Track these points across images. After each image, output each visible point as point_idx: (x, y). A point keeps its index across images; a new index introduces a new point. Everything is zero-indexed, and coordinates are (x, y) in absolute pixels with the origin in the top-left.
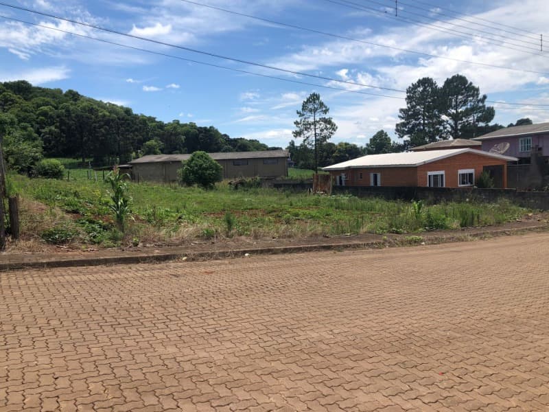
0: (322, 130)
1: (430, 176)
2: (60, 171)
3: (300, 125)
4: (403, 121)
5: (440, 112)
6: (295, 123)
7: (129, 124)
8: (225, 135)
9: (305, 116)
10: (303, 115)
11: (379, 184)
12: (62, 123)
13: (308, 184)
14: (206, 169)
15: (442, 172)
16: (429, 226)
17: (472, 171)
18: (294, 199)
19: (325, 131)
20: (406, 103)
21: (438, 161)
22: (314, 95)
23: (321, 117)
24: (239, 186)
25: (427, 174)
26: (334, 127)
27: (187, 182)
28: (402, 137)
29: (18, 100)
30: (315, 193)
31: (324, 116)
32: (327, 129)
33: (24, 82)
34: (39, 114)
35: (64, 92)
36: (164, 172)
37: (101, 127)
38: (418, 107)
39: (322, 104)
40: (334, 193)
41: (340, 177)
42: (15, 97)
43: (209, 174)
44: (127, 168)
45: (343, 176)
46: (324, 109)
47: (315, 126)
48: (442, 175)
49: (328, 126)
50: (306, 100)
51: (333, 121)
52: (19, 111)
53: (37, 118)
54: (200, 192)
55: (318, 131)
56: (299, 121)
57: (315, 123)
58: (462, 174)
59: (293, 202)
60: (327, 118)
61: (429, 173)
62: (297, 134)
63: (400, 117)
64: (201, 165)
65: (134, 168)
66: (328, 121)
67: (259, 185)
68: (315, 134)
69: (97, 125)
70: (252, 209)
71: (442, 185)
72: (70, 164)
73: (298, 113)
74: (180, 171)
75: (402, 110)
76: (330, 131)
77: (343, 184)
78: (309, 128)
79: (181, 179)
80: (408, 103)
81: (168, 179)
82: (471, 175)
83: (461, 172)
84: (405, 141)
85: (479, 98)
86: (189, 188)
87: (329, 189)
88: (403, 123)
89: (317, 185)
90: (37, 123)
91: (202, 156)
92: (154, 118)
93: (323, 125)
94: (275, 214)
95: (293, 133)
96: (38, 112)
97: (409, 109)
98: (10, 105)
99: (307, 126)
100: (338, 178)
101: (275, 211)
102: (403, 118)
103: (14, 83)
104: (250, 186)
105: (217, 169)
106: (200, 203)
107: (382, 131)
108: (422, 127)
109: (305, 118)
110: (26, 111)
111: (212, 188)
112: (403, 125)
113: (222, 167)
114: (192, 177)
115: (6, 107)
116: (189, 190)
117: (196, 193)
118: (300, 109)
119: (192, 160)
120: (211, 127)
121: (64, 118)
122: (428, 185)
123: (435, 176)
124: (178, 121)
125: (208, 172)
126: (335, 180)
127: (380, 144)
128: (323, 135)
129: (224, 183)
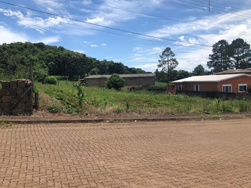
0: (171, 64)
1: (224, 87)
2: (55, 81)
3: (161, 62)
4: (211, 60)
5: (230, 56)
6: (159, 61)
7: (85, 61)
8: (126, 66)
9: (164, 58)
10: (163, 57)
11: (199, 90)
12: (57, 60)
13: (164, 89)
14: (117, 81)
15: (230, 85)
16: (224, 111)
17: (246, 85)
18: (157, 96)
19: (173, 65)
20: (212, 52)
21: (228, 79)
22: (168, 48)
23: (171, 58)
24: (132, 90)
25: (222, 86)
26: (177, 63)
27: (109, 87)
28: (210, 68)
29: (39, 51)
30: (168, 93)
31: (172, 58)
32: (174, 64)
33: (42, 43)
34: (47, 57)
35: (58, 47)
36: (99, 83)
37: (73, 62)
38: (218, 54)
39: (171, 52)
40: (176, 94)
41: (180, 86)
42: (38, 49)
43: (119, 84)
44: (84, 80)
45: (181, 86)
46: (172, 55)
47: (168, 62)
48: (230, 87)
49: (174, 62)
50: (164, 51)
51: (176, 60)
52: (39, 55)
53: (46, 58)
54: (115, 92)
55: (169, 65)
56: (160, 60)
57: (168, 61)
58: (241, 86)
59: (157, 97)
60: (174, 58)
61: (224, 85)
62: (159, 66)
63: (209, 58)
64: (115, 80)
65: (86, 80)
66: (174, 60)
67: (141, 89)
68: (168, 66)
69: (71, 61)
70: (138, 100)
71: (230, 91)
72: (59, 78)
73: (160, 56)
74: (106, 82)
75: (210, 55)
76: (175, 65)
77: (181, 90)
78: (165, 63)
79: (107, 86)
80: (213, 52)
81: (101, 86)
82: (245, 86)
83: (240, 85)
84: (211, 70)
85: (250, 50)
86: (110, 90)
87: (174, 92)
88: (211, 61)
89: (168, 90)
90: (47, 61)
91: (116, 76)
92: (96, 59)
93: (172, 62)
94: (148, 102)
95: (158, 65)
96: (47, 56)
97: (214, 55)
98: (36, 53)
99: (164, 63)
100: (179, 86)
101: (148, 101)
102: (211, 59)
103: (38, 43)
104: (137, 89)
105: (122, 81)
106: (115, 97)
107: (200, 65)
108: (220, 63)
109: (164, 59)
110: (42, 55)
111: (120, 90)
112: (211, 62)
113: (124, 81)
114: (111, 85)
115: (34, 54)
116: (110, 91)
117: (113, 92)
118: (161, 55)
119: (112, 77)
120: (120, 63)
121: (57, 58)
122: (223, 91)
123: (227, 87)
124: (106, 60)
125: (118, 83)
126: (177, 88)
127: (199, 71)
128: (172, 66)
129: (125, 88)
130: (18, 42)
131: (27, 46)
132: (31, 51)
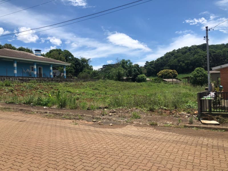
35: (225, 45)
125: (199, 78)
130: (185, 47)
131: (191, 49)
132: (192, 53)
